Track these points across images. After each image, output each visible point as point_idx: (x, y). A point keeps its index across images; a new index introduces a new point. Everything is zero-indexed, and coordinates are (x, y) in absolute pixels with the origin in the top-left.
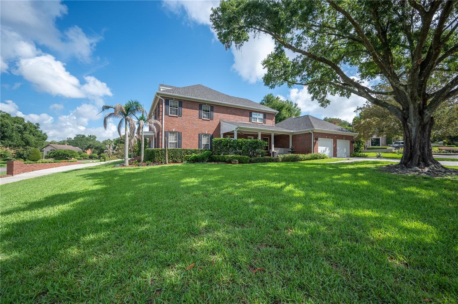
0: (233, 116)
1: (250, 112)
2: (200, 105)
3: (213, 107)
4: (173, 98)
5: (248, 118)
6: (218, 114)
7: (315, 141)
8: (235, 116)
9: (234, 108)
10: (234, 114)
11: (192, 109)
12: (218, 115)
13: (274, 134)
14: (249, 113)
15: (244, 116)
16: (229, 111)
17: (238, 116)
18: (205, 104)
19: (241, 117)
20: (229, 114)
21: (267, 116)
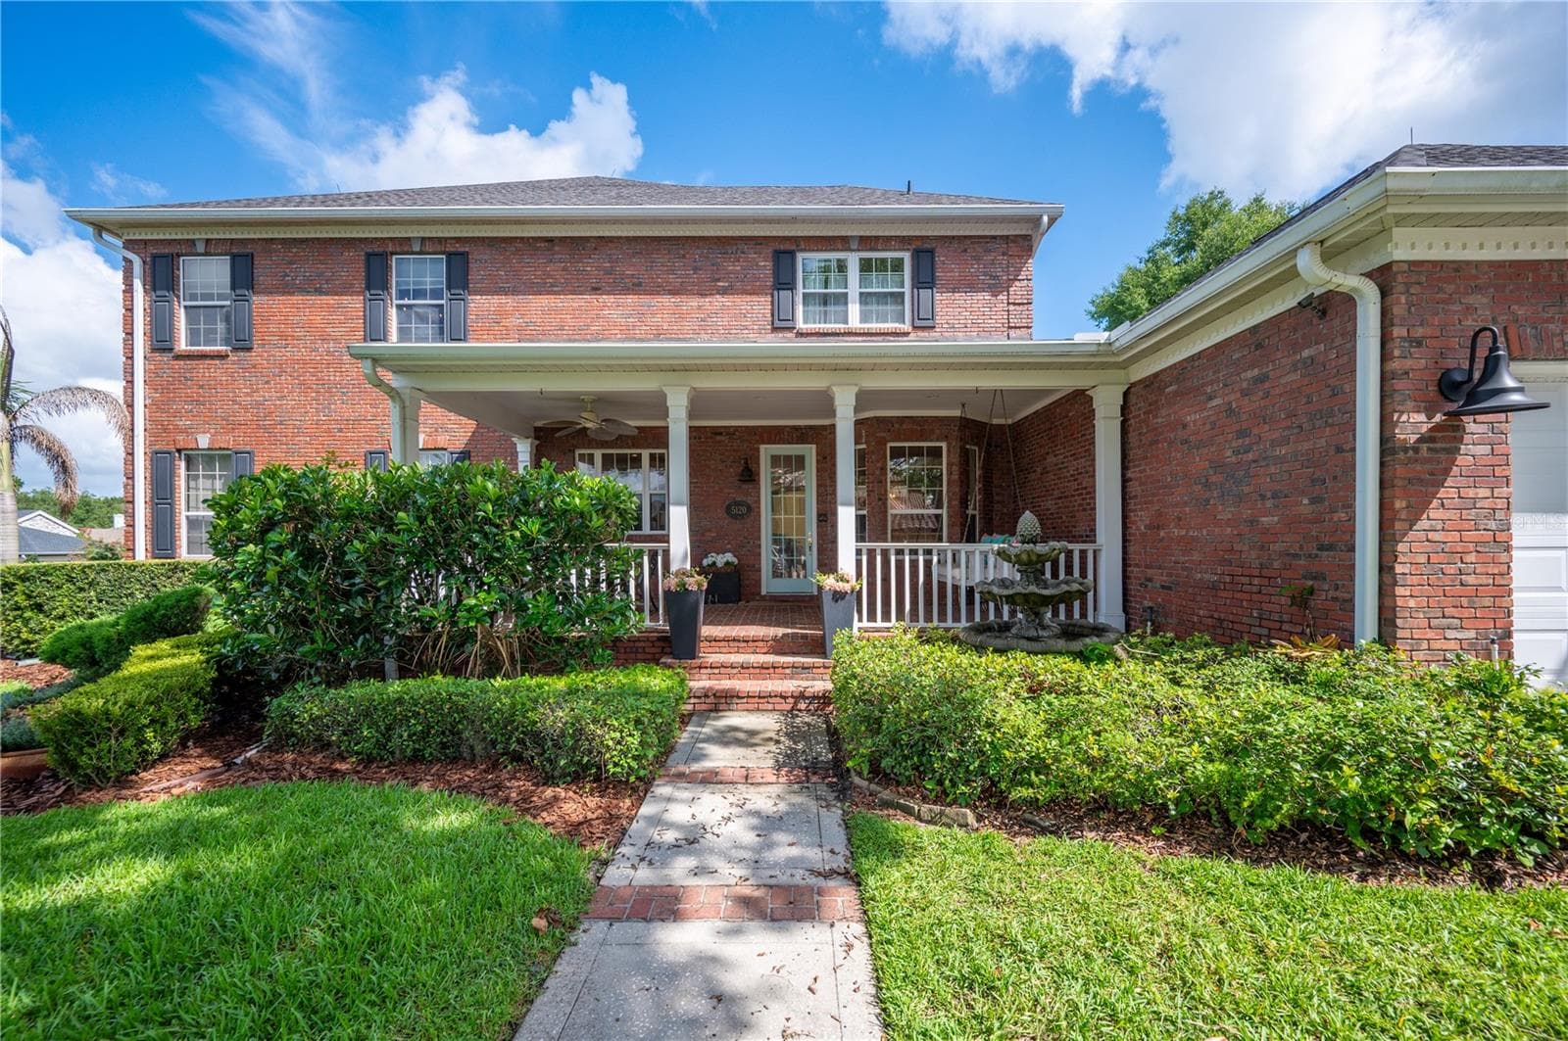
0: (631, 299)
1: (777, 254)
2: (368, 255)
3: (464, 255)
4: (193, 242)
5: (760, 306)
6: (503, 299)
7: (1413, 424)
8: (645, 299)
9: (628, 238)
10: (636, 288)
11: (319, 291)
12: (501, 313)
13: (863, 399)
14: (769, 264)
15: (724, 292)
16: (590, 266)
17: (667, 301)
18: (403, 245)
19: (694, 302)
20: (596, 290)
21: (946, 265)
